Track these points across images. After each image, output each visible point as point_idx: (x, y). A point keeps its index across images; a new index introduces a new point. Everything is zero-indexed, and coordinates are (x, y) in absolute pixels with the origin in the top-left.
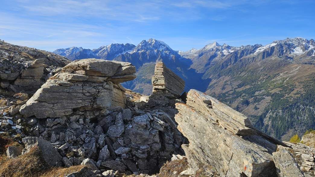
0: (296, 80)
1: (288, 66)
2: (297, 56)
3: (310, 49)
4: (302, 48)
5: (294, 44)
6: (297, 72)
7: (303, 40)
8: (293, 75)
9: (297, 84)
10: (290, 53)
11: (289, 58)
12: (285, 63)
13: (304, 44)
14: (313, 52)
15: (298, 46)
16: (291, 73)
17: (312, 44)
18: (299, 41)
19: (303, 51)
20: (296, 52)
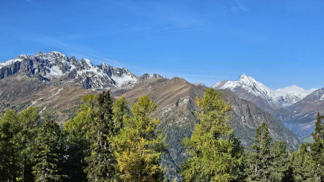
0: (58, 107)
1: (44, 91)
2: (54, 78)
3: (71, 69)
4: (61, 68)
5: (49, 61)
6: (58, 96)
7: (62, 56)
8: (53, 102)
9: (60, 113)
10: (45, 74)
11: (45, 79)
12: (39, 85)
13: (63, 62)
14: (76, 74)
15: (56, 65)
16: (49, 100)
17: (74, 64)
18: (56, 57)
19: (63, 72)
20: (52, 73)
